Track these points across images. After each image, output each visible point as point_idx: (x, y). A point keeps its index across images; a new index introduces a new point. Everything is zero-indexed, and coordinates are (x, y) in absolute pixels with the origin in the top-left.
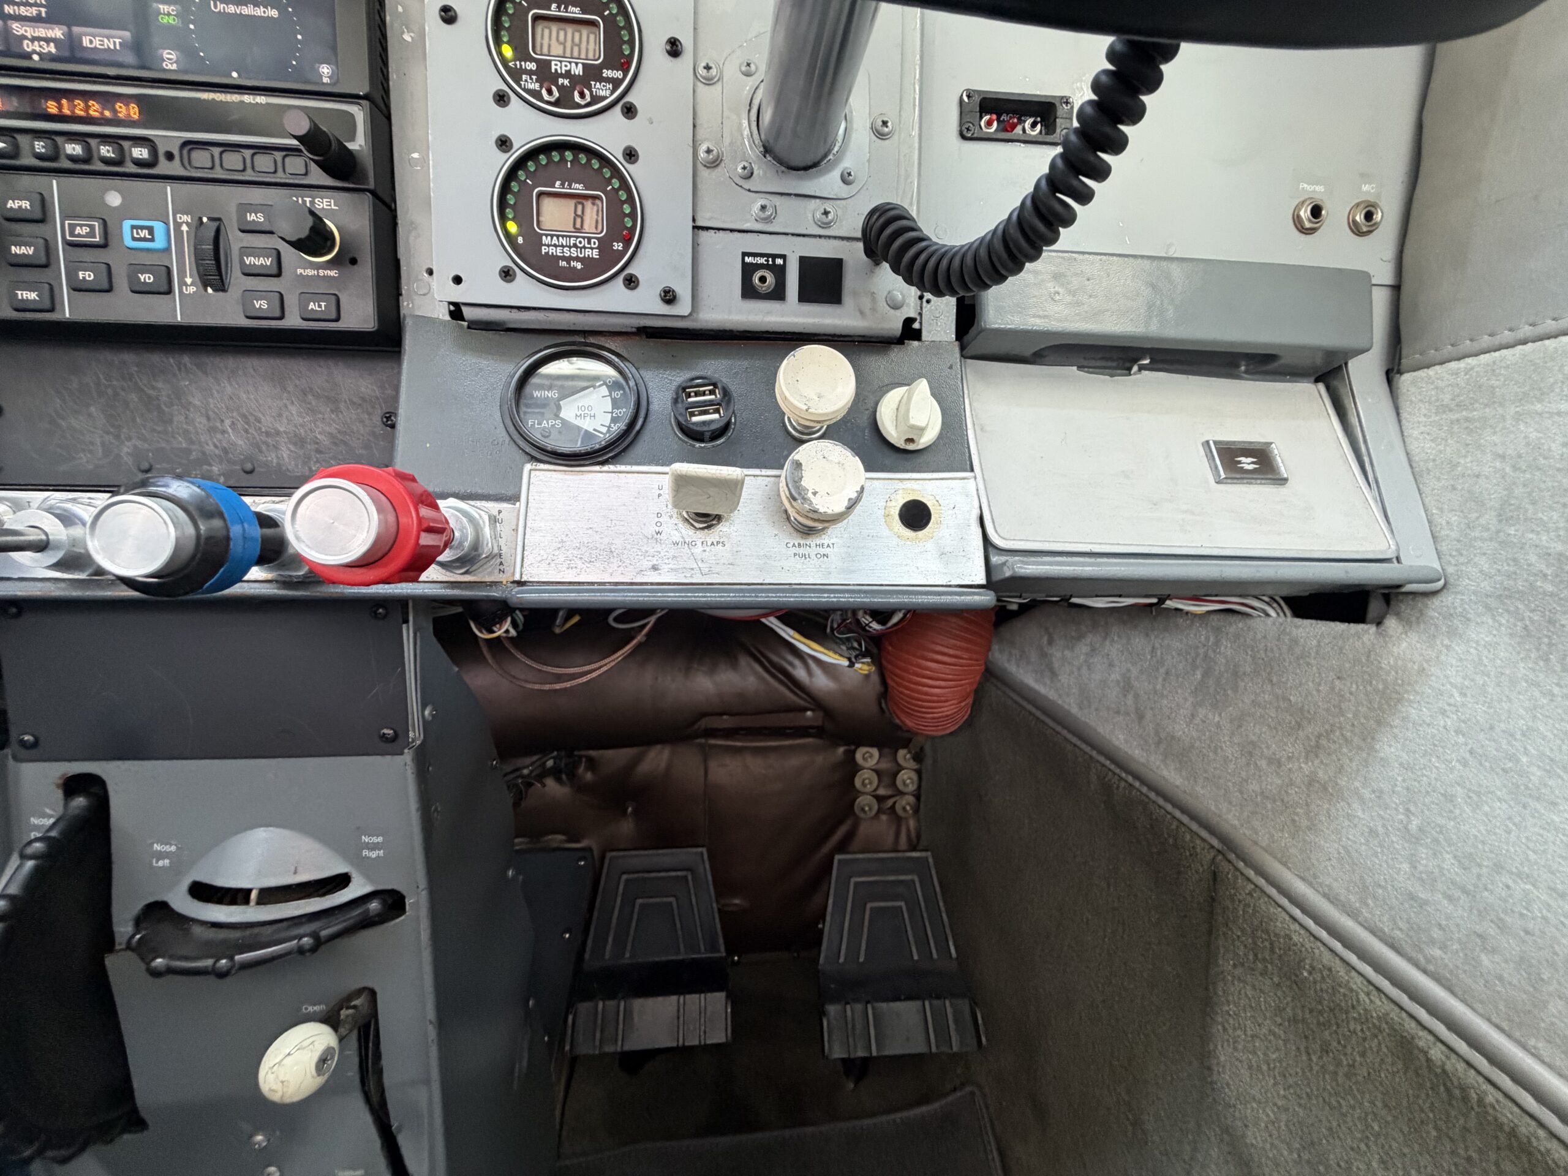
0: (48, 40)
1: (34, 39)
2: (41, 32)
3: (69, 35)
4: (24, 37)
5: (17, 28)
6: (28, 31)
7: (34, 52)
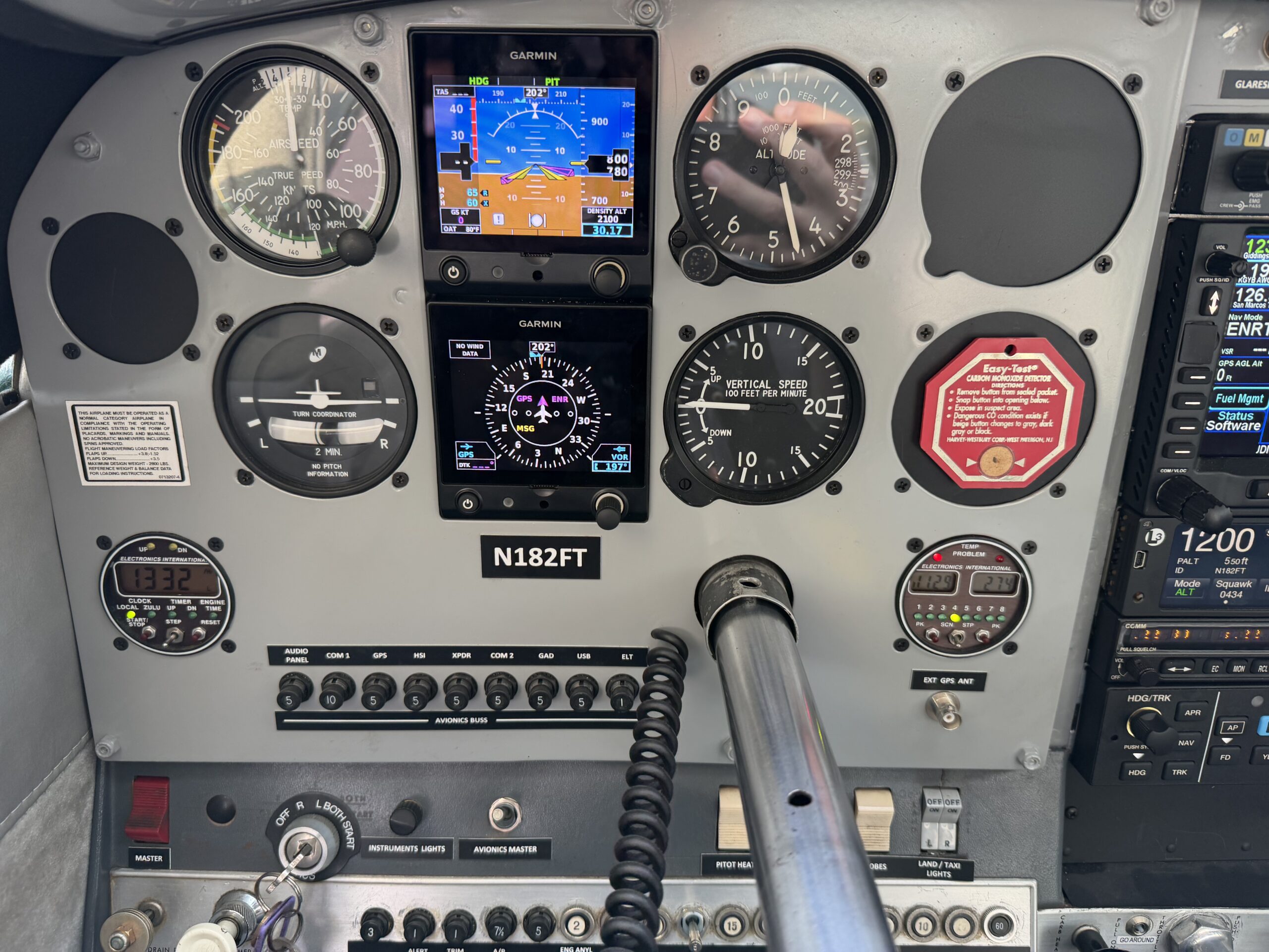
0: (1238, 590)
1: (1229, 589)
2: (1237, 585)
3: (1258, 584)
4: (1223, 589)
5: (1220, 583)
6: (1227, 585)
7: (1226, 598)
